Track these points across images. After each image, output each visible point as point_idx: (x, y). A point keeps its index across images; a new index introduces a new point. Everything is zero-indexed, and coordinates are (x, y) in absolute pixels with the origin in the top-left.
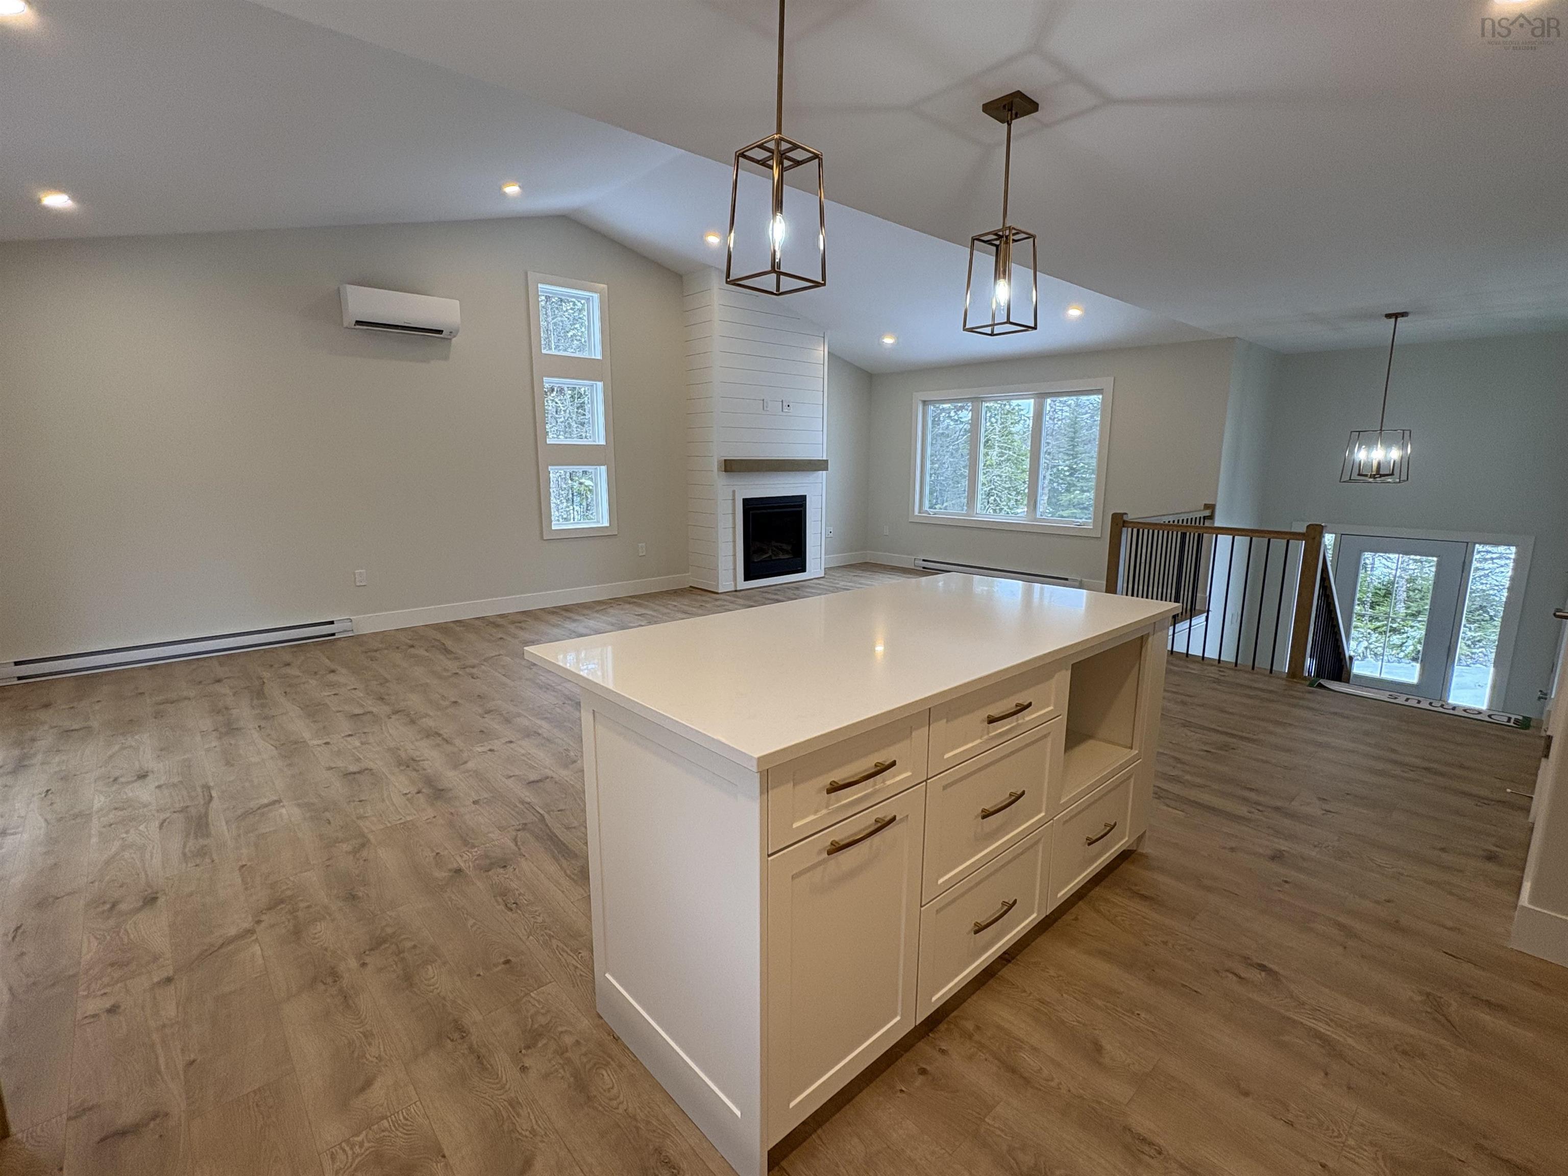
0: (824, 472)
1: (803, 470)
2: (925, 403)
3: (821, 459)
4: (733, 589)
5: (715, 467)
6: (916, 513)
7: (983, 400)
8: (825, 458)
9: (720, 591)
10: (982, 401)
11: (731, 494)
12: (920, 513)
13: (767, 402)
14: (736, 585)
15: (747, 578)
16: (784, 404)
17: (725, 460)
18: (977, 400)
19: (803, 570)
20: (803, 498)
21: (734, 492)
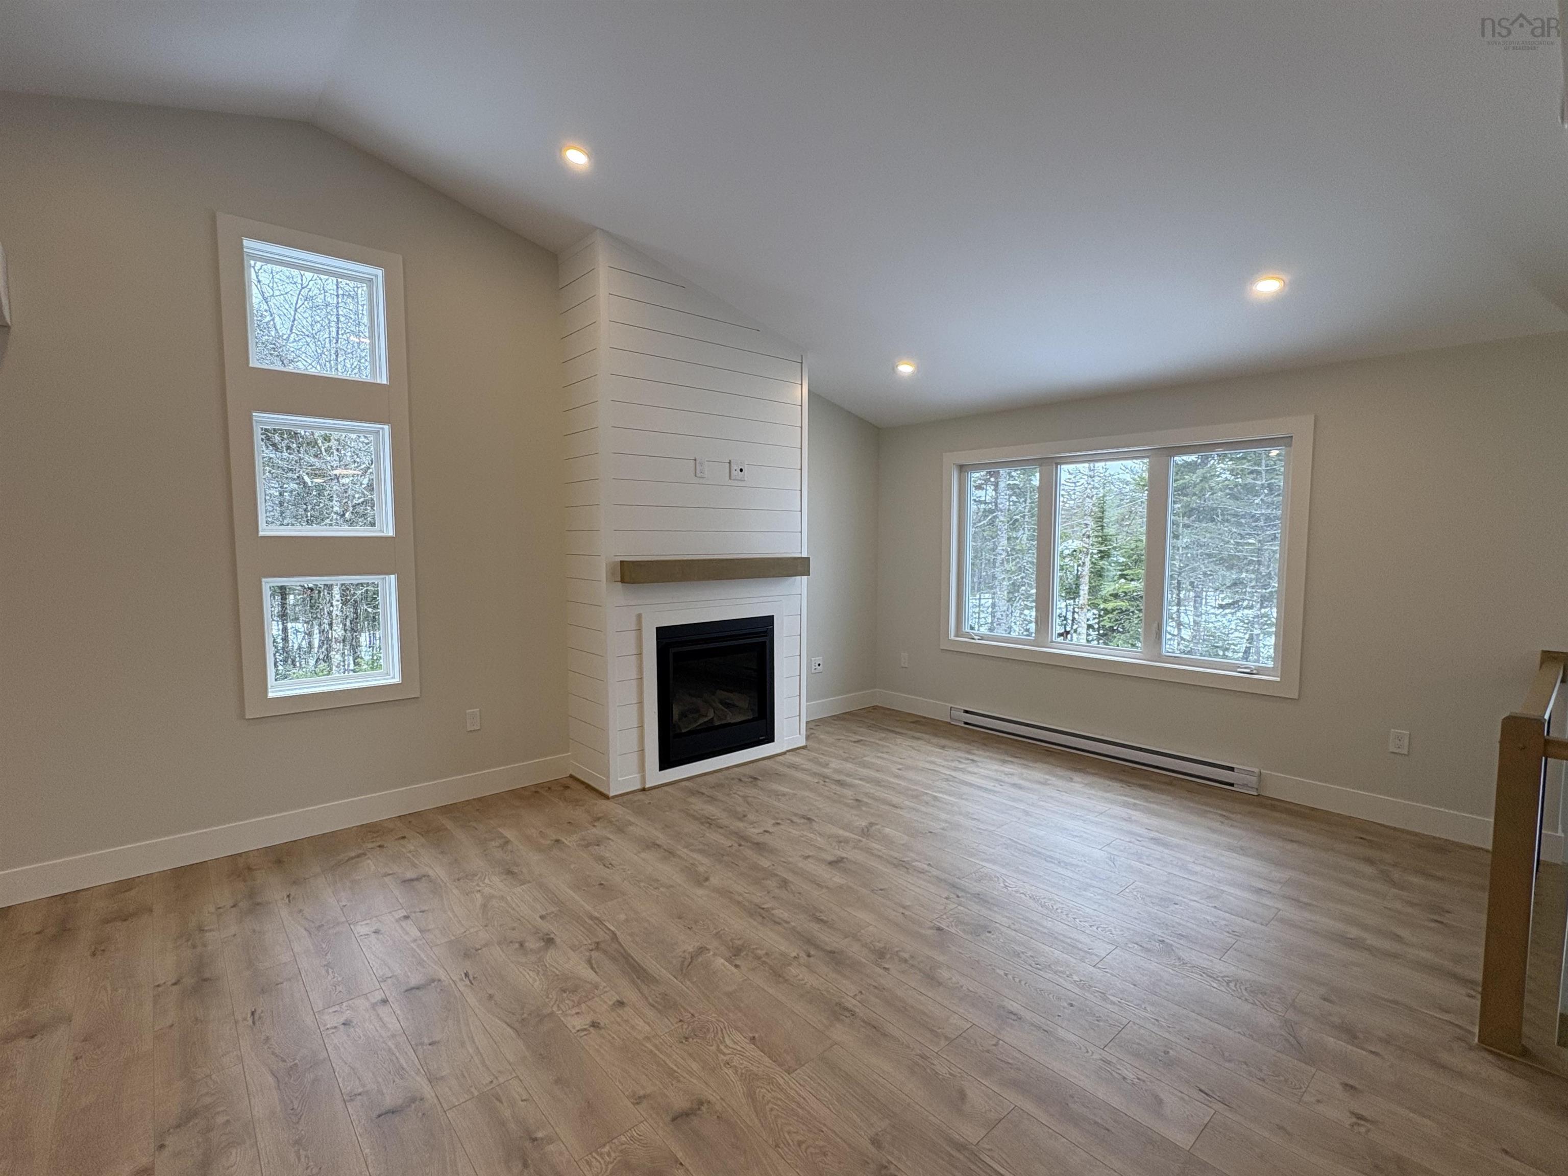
0: (805, 578)
1: (764, 576)
2: (962, 468)
3: (799, 555)
4: (639, 787)
5: (603, 574)
6: (952, 636)
7: (1058, 462)
8: (805, 555)
9: (612, 794)
10: (1057, 464)
11: (634, 619)
12: (957, 636)
13: (701, 464)
14: (643, 779)
15: (666, 763)
16: (734, 467)
17: (622, 562)
18: (1049, 464)
19: (770, 739)
20: (769, 620)
21: (639, 617)
